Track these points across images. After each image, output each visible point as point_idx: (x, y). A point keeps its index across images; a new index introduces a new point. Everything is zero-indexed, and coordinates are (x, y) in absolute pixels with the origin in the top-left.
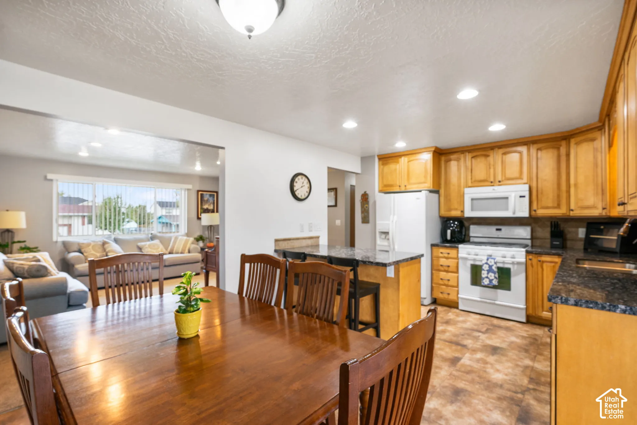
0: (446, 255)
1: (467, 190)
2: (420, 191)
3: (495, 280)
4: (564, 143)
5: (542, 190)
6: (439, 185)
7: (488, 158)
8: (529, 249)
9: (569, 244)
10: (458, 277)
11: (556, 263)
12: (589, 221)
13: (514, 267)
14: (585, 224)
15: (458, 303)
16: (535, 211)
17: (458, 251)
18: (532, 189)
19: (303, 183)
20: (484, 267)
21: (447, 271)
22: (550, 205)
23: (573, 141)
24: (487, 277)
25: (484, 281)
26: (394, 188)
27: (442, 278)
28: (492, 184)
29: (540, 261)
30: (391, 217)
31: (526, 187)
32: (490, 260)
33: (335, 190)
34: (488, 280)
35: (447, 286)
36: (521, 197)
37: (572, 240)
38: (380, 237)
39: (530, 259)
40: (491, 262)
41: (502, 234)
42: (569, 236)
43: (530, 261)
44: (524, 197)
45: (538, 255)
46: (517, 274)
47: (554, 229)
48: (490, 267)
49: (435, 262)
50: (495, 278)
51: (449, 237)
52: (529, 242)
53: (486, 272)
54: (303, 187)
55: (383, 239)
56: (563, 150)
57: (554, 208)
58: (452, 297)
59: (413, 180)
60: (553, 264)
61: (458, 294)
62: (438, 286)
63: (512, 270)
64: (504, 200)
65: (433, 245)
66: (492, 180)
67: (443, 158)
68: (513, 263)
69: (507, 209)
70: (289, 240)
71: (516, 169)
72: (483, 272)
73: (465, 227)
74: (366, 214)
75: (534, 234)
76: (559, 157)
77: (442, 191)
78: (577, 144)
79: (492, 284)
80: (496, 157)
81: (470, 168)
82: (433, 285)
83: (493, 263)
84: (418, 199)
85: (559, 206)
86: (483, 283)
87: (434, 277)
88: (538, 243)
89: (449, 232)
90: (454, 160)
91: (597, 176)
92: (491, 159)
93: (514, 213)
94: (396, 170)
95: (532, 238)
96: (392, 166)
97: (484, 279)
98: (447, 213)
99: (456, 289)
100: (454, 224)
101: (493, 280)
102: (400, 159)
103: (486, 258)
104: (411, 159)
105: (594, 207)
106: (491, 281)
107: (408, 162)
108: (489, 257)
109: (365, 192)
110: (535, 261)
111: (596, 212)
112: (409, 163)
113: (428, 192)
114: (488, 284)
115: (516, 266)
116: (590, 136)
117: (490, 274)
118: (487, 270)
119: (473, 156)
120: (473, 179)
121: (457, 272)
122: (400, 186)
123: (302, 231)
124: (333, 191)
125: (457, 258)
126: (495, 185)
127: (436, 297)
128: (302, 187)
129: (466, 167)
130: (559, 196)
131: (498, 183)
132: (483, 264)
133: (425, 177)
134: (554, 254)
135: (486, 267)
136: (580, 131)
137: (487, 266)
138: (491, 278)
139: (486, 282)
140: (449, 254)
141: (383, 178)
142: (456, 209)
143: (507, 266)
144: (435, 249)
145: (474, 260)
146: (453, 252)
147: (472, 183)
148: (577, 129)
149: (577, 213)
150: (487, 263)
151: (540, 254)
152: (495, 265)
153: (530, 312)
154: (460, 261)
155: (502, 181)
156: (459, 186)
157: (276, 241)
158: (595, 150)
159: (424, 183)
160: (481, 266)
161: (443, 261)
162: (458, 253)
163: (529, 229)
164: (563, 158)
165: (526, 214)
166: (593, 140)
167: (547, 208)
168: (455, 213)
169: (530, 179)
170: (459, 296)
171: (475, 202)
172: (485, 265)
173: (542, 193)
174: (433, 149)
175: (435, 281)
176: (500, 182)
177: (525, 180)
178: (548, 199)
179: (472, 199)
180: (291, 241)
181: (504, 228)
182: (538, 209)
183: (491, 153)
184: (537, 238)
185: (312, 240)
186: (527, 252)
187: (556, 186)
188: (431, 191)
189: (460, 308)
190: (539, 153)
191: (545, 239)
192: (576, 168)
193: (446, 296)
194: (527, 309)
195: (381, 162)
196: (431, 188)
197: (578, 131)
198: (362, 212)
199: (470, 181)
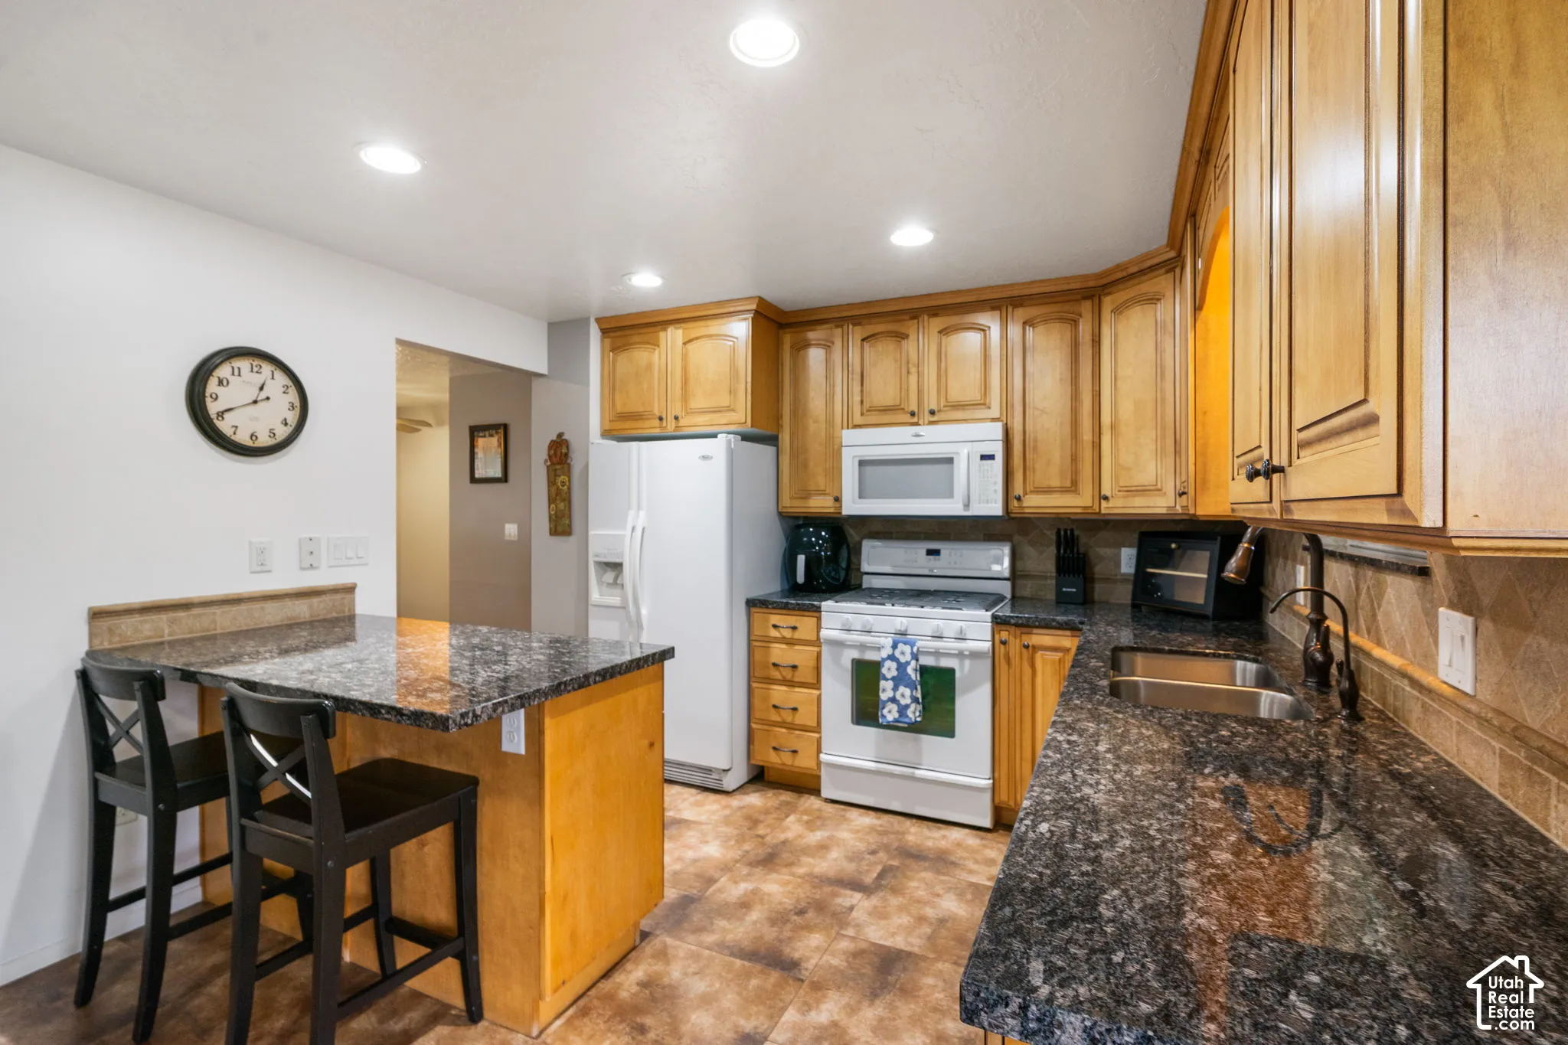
0: (787, 633)
1: (849, 436)
2: (714, 436)
3: (913, 706)
4: (1086, 307)
5: (1035, 441)
6: (778, 418)
7: (904, 342)
8: (1004, 610)
9: (1099, 590)
10: (819, 698)
11: (1067, 650)
12: (1144, 529)
13: (962, 666)
14: (1135, 537)
15: (819, 777)
16: (1019, 499)
17: (819, 619)
18: (1011, 436)
19: (261, 388)
20: (884, 670)
21: (791, 683)
22: (1055, 482)
23: (1108, 303)
24: (893, 700)
25: (885, 711)
26: (647, 424)
27: (778, 705)
28: (915, 420)
29: (1027, 647)
30: (632, 513)
31: (996, 430)
32: (901, 646)
33: (502, 431)
34: (894, 707)
35: (791, 727)
36: (984, 457)
37: (1107, 580)
38: (600, 582)
39: (1004, 643)
40: (903, 653)
41: (938, 565)
42: (1099, 570)
43: (1002, 646)
44: (991, 457)
45: (1025, 630)
46: (972, 687)
47: (1065, 552)
48: (902, 667)
49: (758, 656)
50: (915, 700)
51: (801, 578)
52: (1005, 589)
53: (890, 684)
54: (260, 405)
55: (609, 584)
56: (1085, 328)
57: (1064, 490)
58: (804, 762)
59: (698, 402)
60: (1058, 655)
61: (819, 751)
62: (766, 727)
63: (958, 675)
64: (945, 467)
65: (751, 603)
66: (914, 407)
67: (787, 339)
68: (960, 655)
69: (950, 494)
70: (186, 606)
71: (974, 375)
72: (882, 683)
73: (848, 548)
74: (562, 506)
75: (1019, 565)
76: (1075, 346)
77: (785, 438)
78: (1117, 311)
79: (907, 720)
80: (923, 341)
81: (858, 369)
82: (754, 726)
83: (908, 657)
84: (705, 458)
85: (1073, 488)
86: (884, 716)
87: (757, 702)
88: (1027, 589)
89: (801, 559)
90: (818, 345)
91: (1163, 400)
92: (910, 346)
93: (967, 506)
94: (649, 367)
95: (1015, 576)
96: (640, 356)
97: (885, 702)
98: (797, 503)
99: (817, 735)
100: (819, 537)
101: (907, 706)
102: (662, 334)
103: (888, 642)
104: (694, 334)
105: (1156, 490)
106: (903, 710)
107: (685, 344)
108: (902, 637)
109: (560, 435)
110: (1015, 645)
111: (1160, 504)
112: (690, 346)
113: (739, 437)
114: (896, 721)
115: (967, 663)
116: (1147, 287)
117: (902, 689)
118: (893, 679)
119: (865, 336)
120: (866, 405)
121: (817, 685)
122: (661, 419)
123: (262, 567)
124: (497, 433)
125: (817, 642)
126: (921, 422)
127: (761, 764)
128: (255, 402)
129: (847, 366)
130: (1075, 459)
131: (928, 417)
132: (884, 660)
133: (732, 392)
134: (1062, 626)
135: (889, 669)
136: (1124, 274)
137: (894, 665)
138: (903, 702)
139: (890, 713)
140: (794, 628)
141: (613, 390)
142: (823, 493)
143: (945, 663)
144: (758, 615)
145: (862, 647)
146: (805, 625)
147: (862, 414)
148: (1118, 267)
149: (1118, 505)
150: (892, 658)
151: (1026, 626)
152: (913, 663)
153: (1003, 796)
154: (825, 651)
155: (939, 411)
156: (830, 422)
157: (96, 615)
158: (1159, 327)
159: (729, 409)
160: (877, 665)
161: (779, 653)
162: (819, 627)
163: (1005, 551)
164: (1086, 352)
165: (996, 509)
166: (1154, 299)
167: (1048, 491)
168: (819, 504)
169: (1007, 406)
170: (822, 756)
171: (869, 469)
172: (888, 663)
173: (1035, 448)
174: (754, 307)
175: (757, 714)
176: (932, 413)
177: (995, 412)
178: (1050, 467)
179: (862, 463)
180: (196, 611)
181: (946, 548)
182: (1025, 494)
183: (911, 327)
184: (1027, 576)
185: (315, 600)
186: (998, 621)
187: (1067, 429)
188: (746, 437)
189: (825, 793)
190: (1029, 331)
191: (1045, 578)
192: (1115, 378)
193: (786, 759)
194: (994, 789)
195: (607, 341)
196: (748, 428)
197: (1119, 275)
198: (551, 500)
199: (857, 409)
